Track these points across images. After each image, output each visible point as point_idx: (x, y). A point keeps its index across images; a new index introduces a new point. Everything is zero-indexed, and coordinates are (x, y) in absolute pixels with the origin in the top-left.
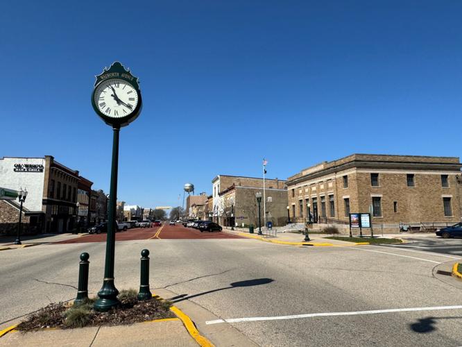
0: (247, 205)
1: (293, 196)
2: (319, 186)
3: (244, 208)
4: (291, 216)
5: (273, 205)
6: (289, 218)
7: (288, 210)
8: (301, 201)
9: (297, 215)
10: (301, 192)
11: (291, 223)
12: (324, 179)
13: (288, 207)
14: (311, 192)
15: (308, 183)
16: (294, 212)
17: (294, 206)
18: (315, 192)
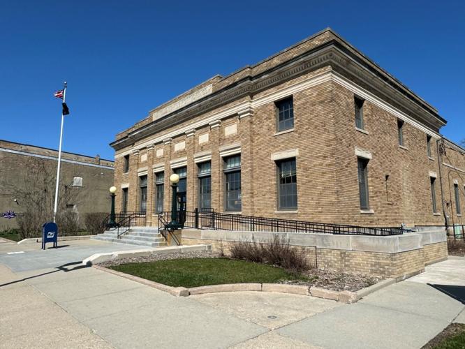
0: (24, 190)
1: (127, 169)
2: (196, 138)
3: (17, 194)
4: (118, 210)
5: (83, 193)
6: (113, 215)
7: (113, 196)
8: (143, 178)
9: (132, 207)
10: (144, 158)
11: (117, 225)
12: (212, 118)
13: (113, 189)
14: (171, 154)
15: (165, 136)
16: (125, 203)
17: (125, 190)
18: (182, 153)
